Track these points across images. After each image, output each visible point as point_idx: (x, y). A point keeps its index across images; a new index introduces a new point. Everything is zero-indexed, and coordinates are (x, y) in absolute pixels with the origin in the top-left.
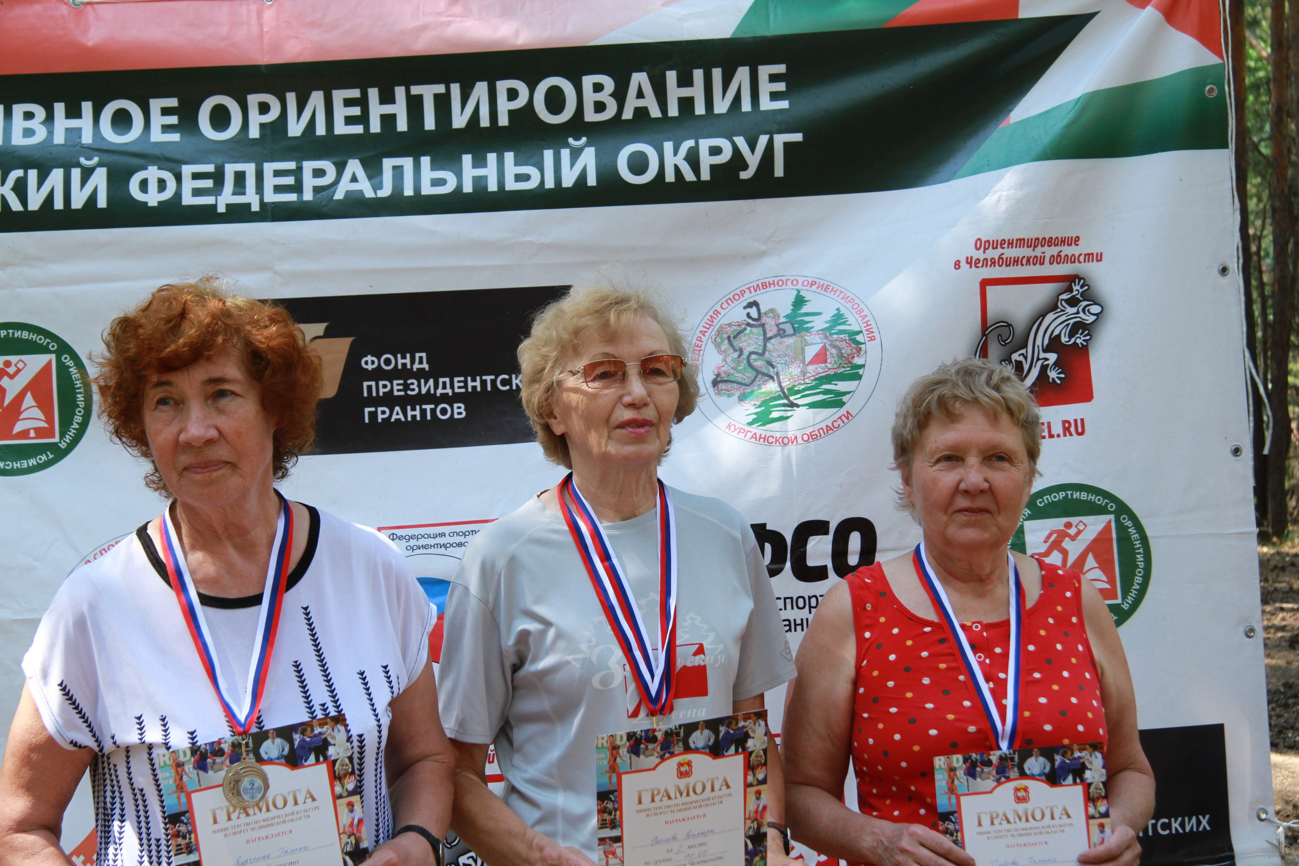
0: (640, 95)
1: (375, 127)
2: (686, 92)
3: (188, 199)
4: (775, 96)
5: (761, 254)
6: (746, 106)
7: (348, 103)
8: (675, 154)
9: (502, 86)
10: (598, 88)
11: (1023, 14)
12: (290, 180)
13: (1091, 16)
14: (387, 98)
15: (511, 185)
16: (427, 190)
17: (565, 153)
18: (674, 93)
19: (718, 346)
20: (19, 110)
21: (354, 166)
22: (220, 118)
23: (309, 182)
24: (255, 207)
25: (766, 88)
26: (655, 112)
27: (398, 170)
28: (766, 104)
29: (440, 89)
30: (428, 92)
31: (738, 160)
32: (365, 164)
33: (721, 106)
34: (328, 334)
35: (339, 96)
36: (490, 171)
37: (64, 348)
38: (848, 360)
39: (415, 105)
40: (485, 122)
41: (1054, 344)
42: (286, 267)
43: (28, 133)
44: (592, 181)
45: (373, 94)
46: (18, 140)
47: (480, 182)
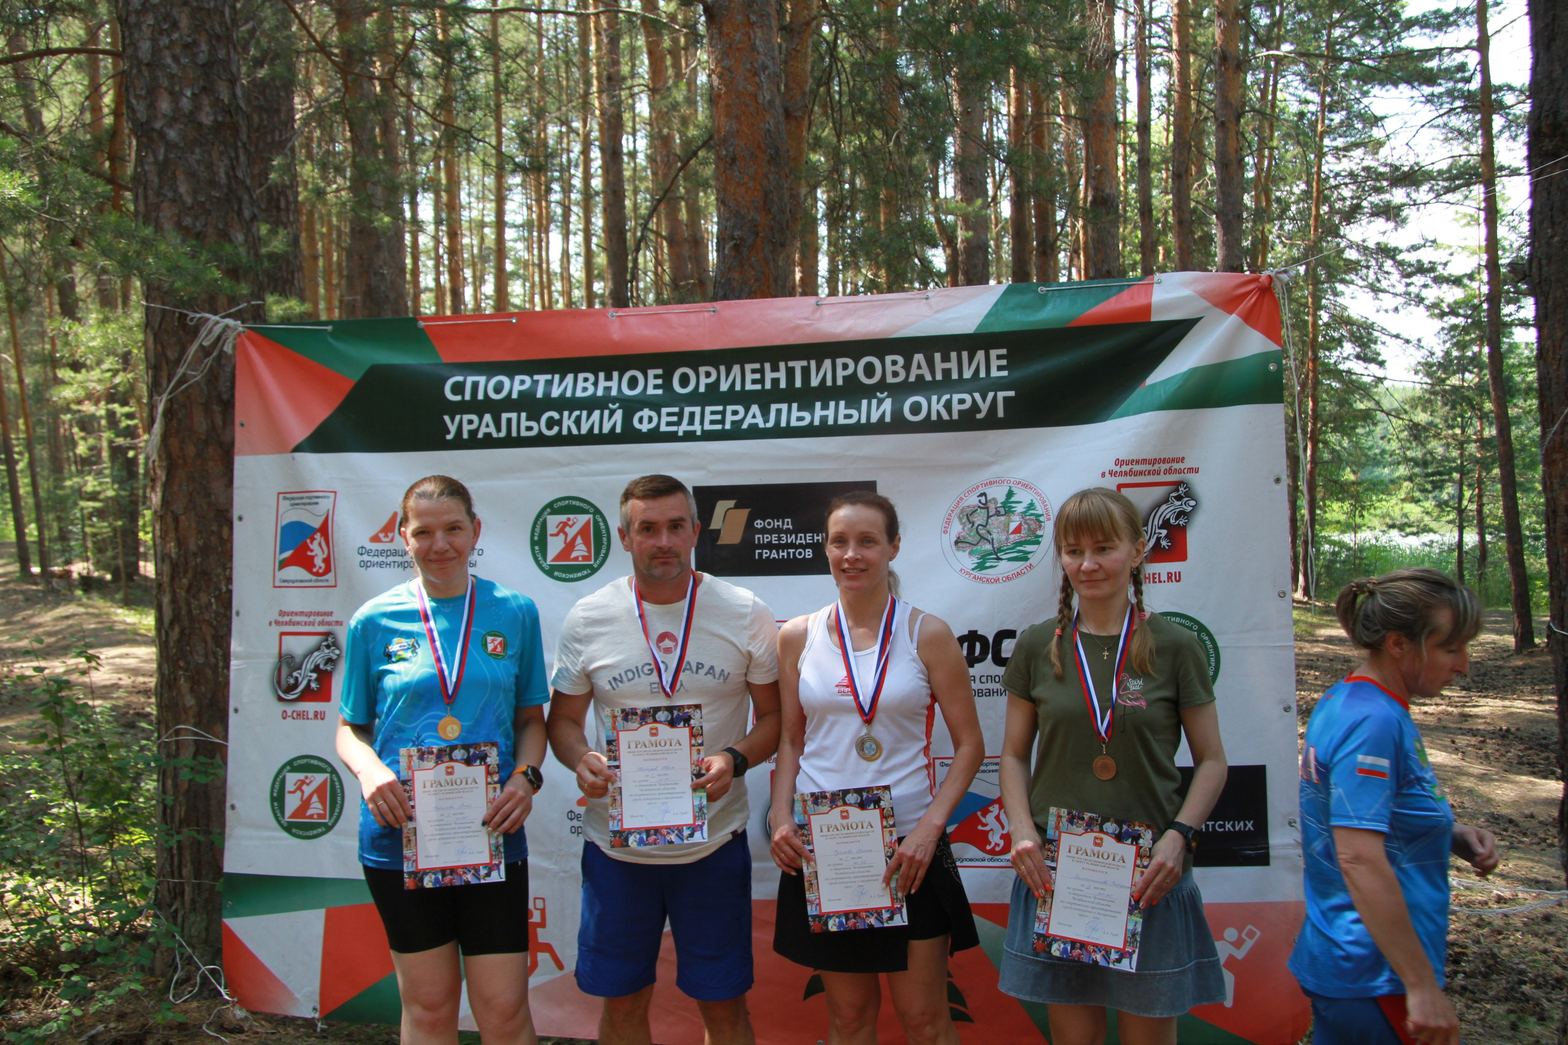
0: (919, 367)
1: (768, 386)
2: (946, 365)
3: (663, 428)
4: (1000, 368)
5: (989, 464)
6: (982, 374)
7: (754, 371)
8: (938, 402)
9: (840, 361)
10: (894, 363)
11: (1154, 319)
12: (719, 417)
13: (1198, 319)
14: (775, 369)
15: (842, 421)
16: (794, 423)
17: (874, 402)
18: (939, 366)
19: (960, 519)
20: (581, 376)
21: (755, 409)
22: (684, 381)
23: (729, 418)
24: (699, 433)
25: (995, 363)
26: (928, 378)
27: (779, 411)
28: (995, 373)
29: (804, 363)
30: (798, 365)
31: (975, 407)
32: (761, 408)
33: (967, 374)
34: (737, 507)
35: (748, 367)
36: (830, 413)
37: (597, 511)
38: (1033, 532)
39: (790, 372)
40: (829, 383)
41: (1166, 524)
42: (714, 467)
43: (585, 389)
44: (888, 419)
45: (767, 366)
46: (579, 394)
47: (824, 419)
